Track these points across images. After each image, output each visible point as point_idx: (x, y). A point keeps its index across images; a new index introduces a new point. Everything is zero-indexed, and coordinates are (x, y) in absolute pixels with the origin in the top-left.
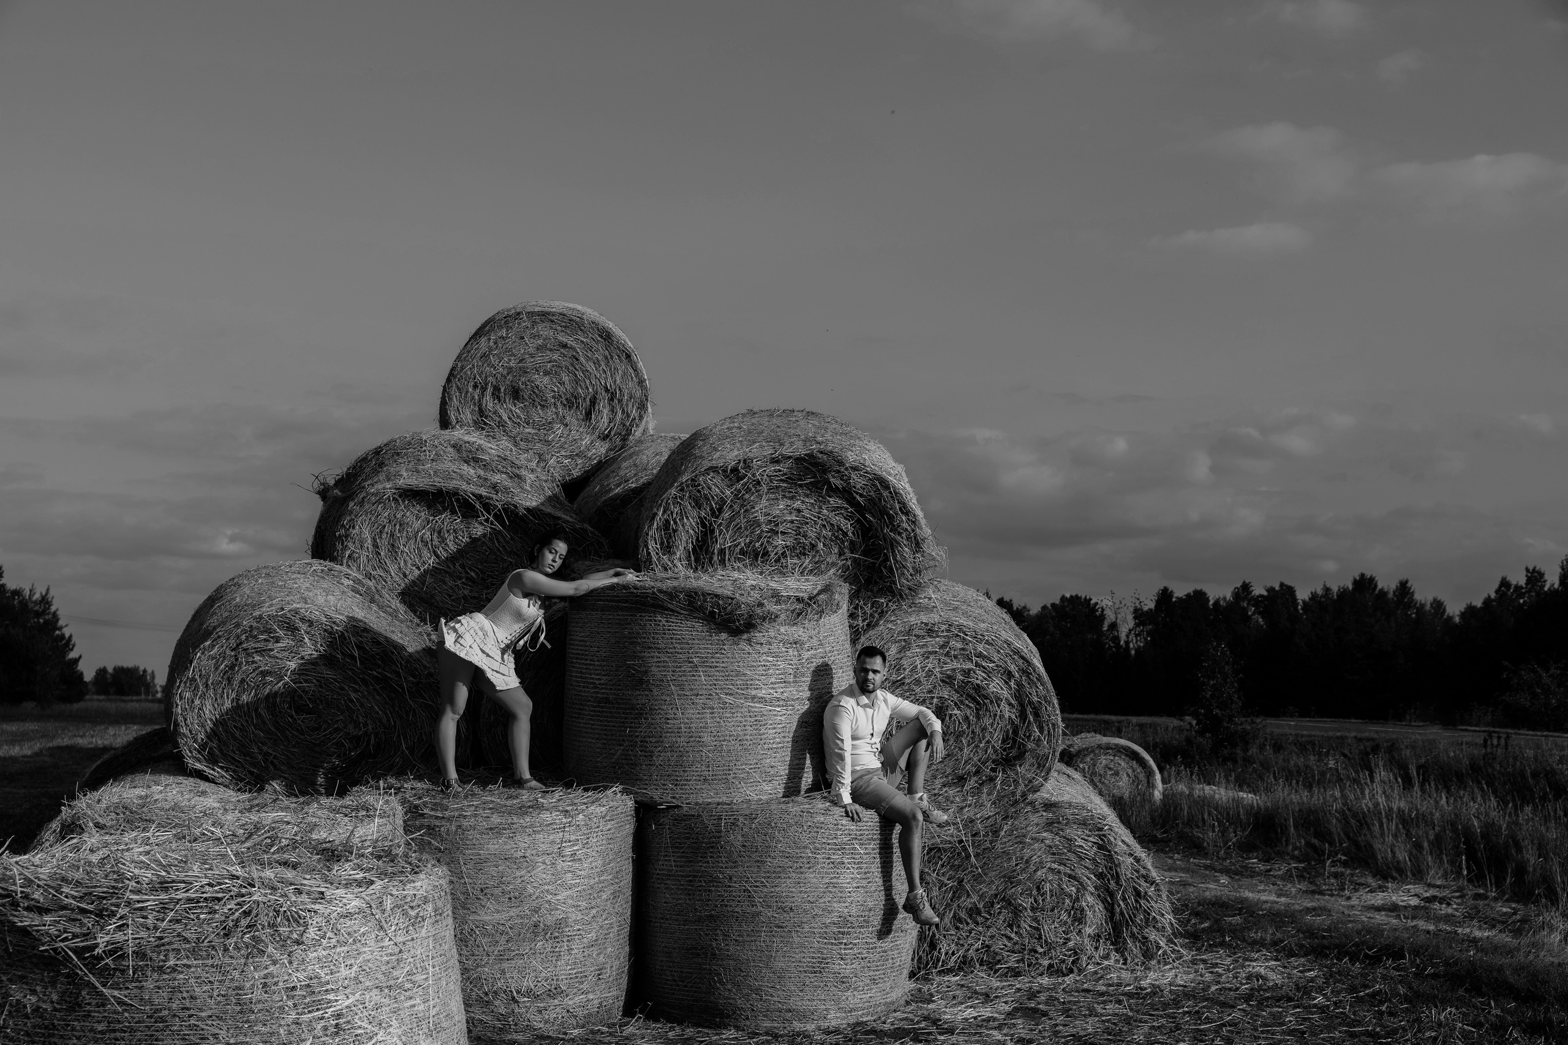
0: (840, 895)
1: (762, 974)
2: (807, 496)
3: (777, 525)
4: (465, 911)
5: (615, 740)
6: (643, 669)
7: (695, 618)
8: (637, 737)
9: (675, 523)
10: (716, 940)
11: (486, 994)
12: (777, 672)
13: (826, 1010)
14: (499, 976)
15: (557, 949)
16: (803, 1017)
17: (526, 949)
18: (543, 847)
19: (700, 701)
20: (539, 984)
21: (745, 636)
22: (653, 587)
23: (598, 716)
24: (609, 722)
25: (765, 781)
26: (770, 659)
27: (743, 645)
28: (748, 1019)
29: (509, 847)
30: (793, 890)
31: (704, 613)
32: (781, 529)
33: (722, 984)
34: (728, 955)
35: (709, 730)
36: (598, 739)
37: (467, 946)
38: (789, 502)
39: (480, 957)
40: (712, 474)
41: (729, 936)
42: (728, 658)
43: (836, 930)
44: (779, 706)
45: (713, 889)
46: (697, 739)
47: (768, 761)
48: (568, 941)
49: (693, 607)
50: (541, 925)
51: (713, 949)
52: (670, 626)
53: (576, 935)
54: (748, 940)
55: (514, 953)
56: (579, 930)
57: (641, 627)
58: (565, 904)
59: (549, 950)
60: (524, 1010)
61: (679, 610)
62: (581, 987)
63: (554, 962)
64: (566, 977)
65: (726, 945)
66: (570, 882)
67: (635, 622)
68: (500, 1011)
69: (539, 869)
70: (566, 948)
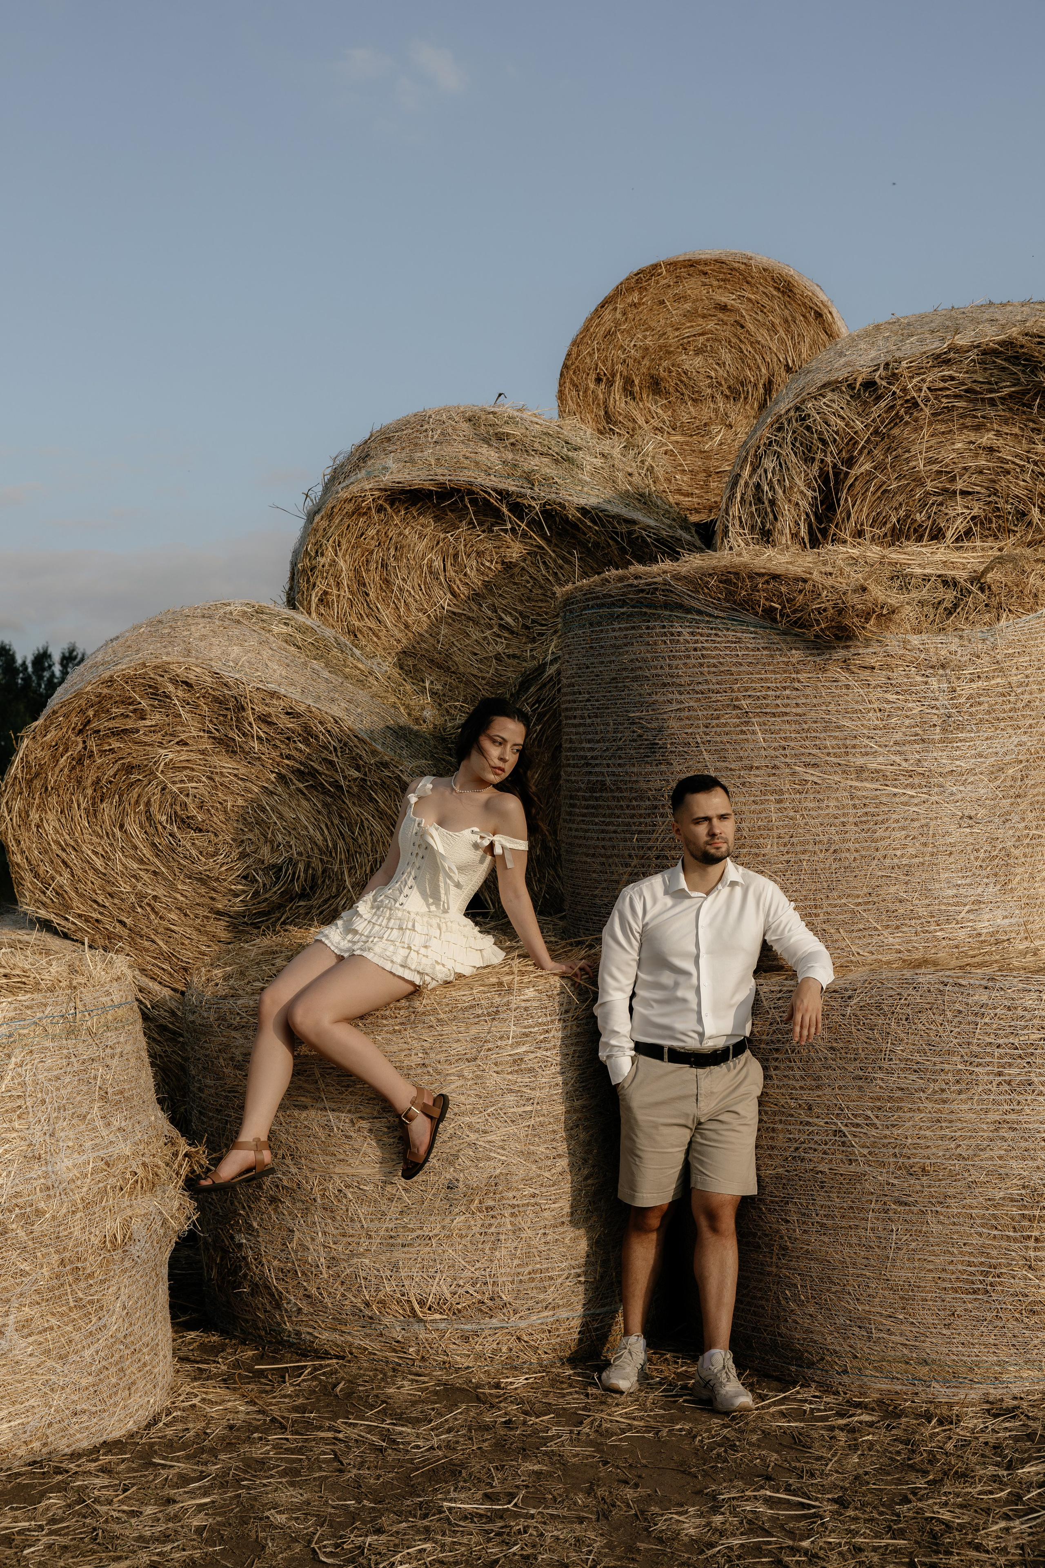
0: (1024, 1144)
1: (870, 1291)
2: (1006, 422)
3: (953, 480)
4: (328, 1158)
5: (617, 856)
6: (655, 725)
7: (743, 623)
8: (650, 849)
9: (772, 488)
10: (787, 1221)
11: (367, 1304)
12: (907, 722)
13: (999, 1363)
14: (388, 1273)
15: (493, 1229)
16: (954, 1378)
17: (433, 1226)
18: (458, 1048)
19: (756, 779)
20: (461, 1291)
21: (840, 654)
22: (665, 572)
23: (593, 815)
24: (608, 824)
25: (887, 927)
26: (891, 697)
27: (835, 671)
28: (845, 1372)
29: (396, 1048)
30: (928, 1133)
31: (756, 614)
32: (959, 485)
33: (801, 1304)
34: (807, 1251)
35: (775, 833)
36: (594, 855)
37: (333, 1219)
38: (972, 436)
39: (355, 1239)
40: (830, 395)
41: (810, 1216)
42: (807, 697)
43: (1015, 1212)
44: (912, 786)
45: (780, 1126)
46: (755, 850)
47: (892, 890)
48: (513, 1215)
49: (735, 602)
50: (461, 1185)
51: (782, 1238)
52: (696, 642)
53: (528, 1205)
54: (844, 1224)
55: (415, 1235)
56: (534, 1196)
57: (649, 648)
58: (504, 1149)
59: (476, 1230)
60: (435, 1335)
61: (710, 610)
62: (542, 1296)
63: (487, 1251)
64: (510, 1279)
65: (805, 1232)
66: (512, 1110)
67: (639, 639)
68: (395, 1335)
69: (453, 1086)
70: (509, 1227)
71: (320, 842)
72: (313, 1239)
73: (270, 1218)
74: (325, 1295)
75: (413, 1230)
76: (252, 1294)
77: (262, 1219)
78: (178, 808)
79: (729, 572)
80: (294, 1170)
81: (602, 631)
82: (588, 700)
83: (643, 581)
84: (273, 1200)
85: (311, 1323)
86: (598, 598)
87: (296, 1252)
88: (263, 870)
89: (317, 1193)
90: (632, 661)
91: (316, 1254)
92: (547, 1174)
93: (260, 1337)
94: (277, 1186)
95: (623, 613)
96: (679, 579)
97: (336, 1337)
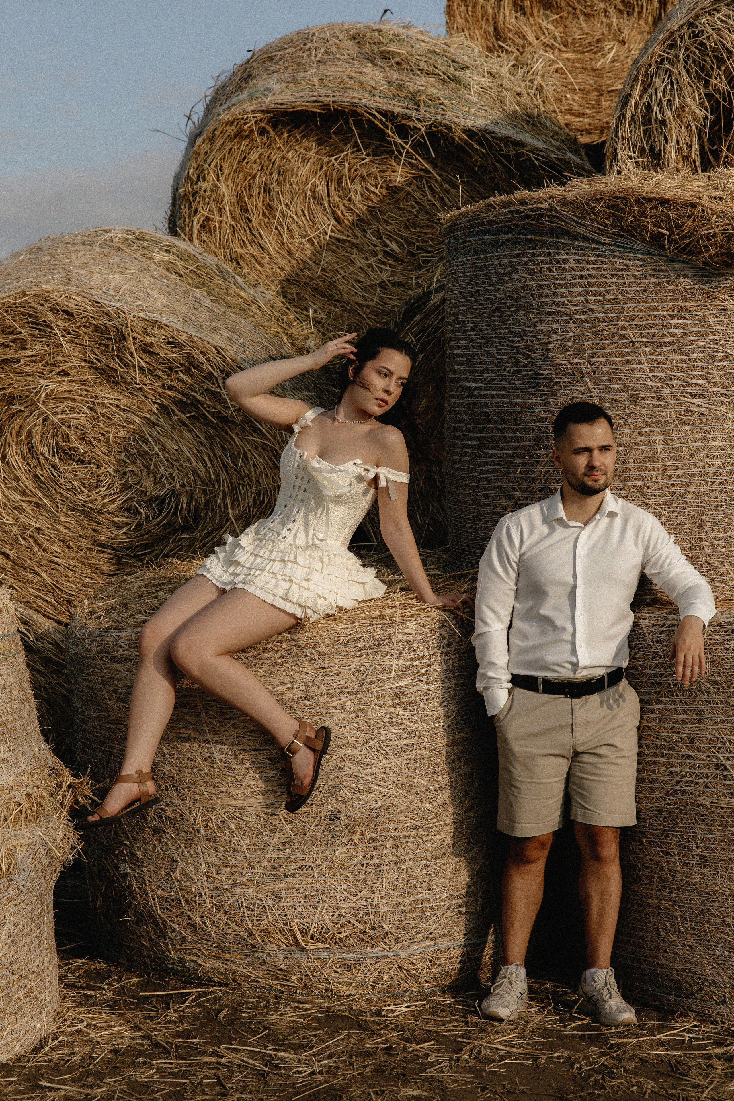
4: (211, 790)
5: (501, 489)
6: (539, 355)
7: (629, 249)
8: (533, 481)
10: (668, 854)
11: (250, 933)
14: (271, 903)
15: (374, 861)
17: (315, 857)
18: (340, 681)
19: (642, 410)
20: (343, 921)
22: (551, 197)
23: (476, 447)
24: (491, 456)
27: (724, 298)
28: (724, 1002)
29: (277, 681)
31: (643, 240)
33: (680, 935)
34: (687, 883)
35: (659, 465)
36: (477, 488)
37: (217, 849)
39: (238, 870)
41: (690, 849)
42: (694, 325)
45: (661, 760)
46: (639, 483)
48: (394, 846)
49: (622, 228)
50: (343, 817)
51: (662, 870)
52: (582, 269)
53: (409, 836)
54: (724, 856)
55: (297, 865)
56: (415, 828)
57: (534, 275)
58: (385, 781)
59: (358, 860)
60: (317, 963)
61: (596, 237)
62: (423, 926)
63: (369, 882)
64: (392, 909)
65: (685, 864)
66: (394, 743)
67: (524, 267)
68: (277, 963)
69: (335, 719)
70: (391, 858)
71: (203, 474)
72: (196, 869)
73: (154, 848)
74: (209, 924)
75: (295, 861)
76: (137, 923)
77: (146, 849)
78: (60, 439)
79: (617, 198)
80: (177, 801)
81: (486, 258)
82: (472, 330)
83: (528, 207)
84: (157, 831)
85: (195, 951)
86: (482, 224)
87: (180, 881)
88: (145, 502)
89: (200, 824)
90: (517, 289)
91: (199, 885)
92: (428, 807)
93: (146, 964)
94: (161, 817)
95: (508, 240)
96: (565, 205)
97: (220, 965)
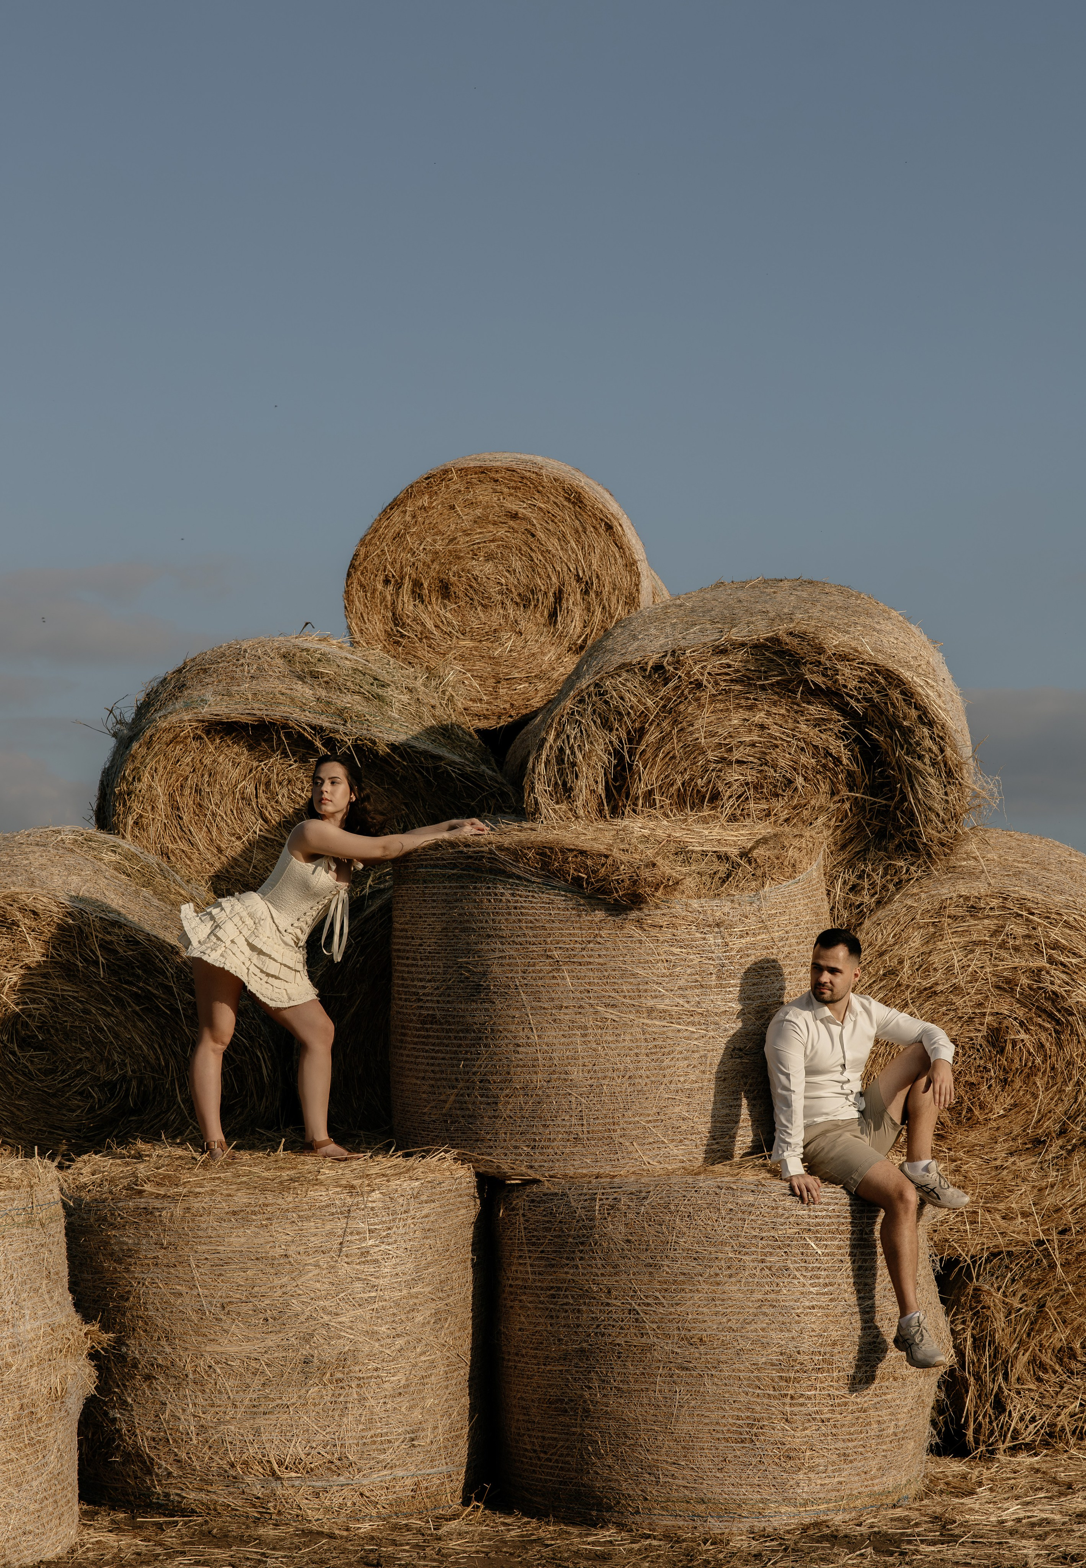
0: (781, 1318)
1: (658, 1443)
2: (775, 704)
3: (730, 750)
4: (199, 1339)
5: (445, 1079)
6: (480, 969)
7: (554, 888)
8: (474, 1073)
9: (573, 753)
10: (590, 1388)
11: (232, 1465)
12: (689, 971)
13: (762, 1501)
14: (251, 1437)
15: (342, 1399)
17: (292, 1396)
18: (315, 1241)
19: (565, 1016)
20: (314, 1452)
21: (634, 915)
23: (423, 1043)
24: (438, 1052)
25: (673, 1140)
26: (676, 950)
27: (631, 929)
28: (638, 1512)
29: (261, 1240)
30: (705, 1310)
31: (566, 881)
32: (736, 755)
33: (600, 1457)
34: (606, 1412)
35: (581, 1062)
37: (203, 1392)
38: (747, 714)
39: (223, 1409)
40: (625, 675)
41: (608, 1382)
42: (607, 949)
43: (775, 1374)
44: (693, 1024)
45: (584, 1308)
46: (563, 1076)
47: (677, 1109)
48: (358, 1385)
49: (549, 871)
50: (315, 1360)
51: (585, 1402)
52: (517, 902)
53: (371, 1377)
54: (636, 1388)
55: (275, 1403)
56: (376, 1370)
57: (476, 905)
58: (353, 1329)
59: (328, 1398)
60: (291, 1491)
61: (528, 876)
62: (382, 1457)
63: (337, 1418)
64: (355, 1442)
65: (604, 1396)
66: (360, 1296)
67: (467, 897)
68: (255, 1493)
69: (310, 1275)
70: (356, 1396)
71: (153, 1061)
72: (184, 1410)
73: (144, 1393)
74: (194, 1459)
75: (274, 1400)
76: (123, 1463)
77: (136, 1395)
78: (19, 1027)
79: (545, 847)
80: (168, 1350)
81: (434, 887)
82: (421, 945)
83: (472, 849)
84: (148, 1378)
85: (180, 1485)
86: (432, 859)
87: (168, 1422)
88: (98, 1087)
89: (189, 1368)
90: (460, 915)
91: (186, 1423)
92: (388, 1351)
93: (129, 1502)
94: (152, 1365)
95: (453, 874)
96: (502, 850)
97: (203, 1496)
